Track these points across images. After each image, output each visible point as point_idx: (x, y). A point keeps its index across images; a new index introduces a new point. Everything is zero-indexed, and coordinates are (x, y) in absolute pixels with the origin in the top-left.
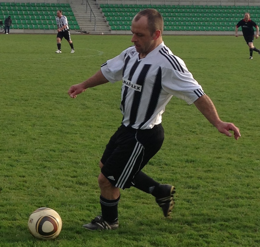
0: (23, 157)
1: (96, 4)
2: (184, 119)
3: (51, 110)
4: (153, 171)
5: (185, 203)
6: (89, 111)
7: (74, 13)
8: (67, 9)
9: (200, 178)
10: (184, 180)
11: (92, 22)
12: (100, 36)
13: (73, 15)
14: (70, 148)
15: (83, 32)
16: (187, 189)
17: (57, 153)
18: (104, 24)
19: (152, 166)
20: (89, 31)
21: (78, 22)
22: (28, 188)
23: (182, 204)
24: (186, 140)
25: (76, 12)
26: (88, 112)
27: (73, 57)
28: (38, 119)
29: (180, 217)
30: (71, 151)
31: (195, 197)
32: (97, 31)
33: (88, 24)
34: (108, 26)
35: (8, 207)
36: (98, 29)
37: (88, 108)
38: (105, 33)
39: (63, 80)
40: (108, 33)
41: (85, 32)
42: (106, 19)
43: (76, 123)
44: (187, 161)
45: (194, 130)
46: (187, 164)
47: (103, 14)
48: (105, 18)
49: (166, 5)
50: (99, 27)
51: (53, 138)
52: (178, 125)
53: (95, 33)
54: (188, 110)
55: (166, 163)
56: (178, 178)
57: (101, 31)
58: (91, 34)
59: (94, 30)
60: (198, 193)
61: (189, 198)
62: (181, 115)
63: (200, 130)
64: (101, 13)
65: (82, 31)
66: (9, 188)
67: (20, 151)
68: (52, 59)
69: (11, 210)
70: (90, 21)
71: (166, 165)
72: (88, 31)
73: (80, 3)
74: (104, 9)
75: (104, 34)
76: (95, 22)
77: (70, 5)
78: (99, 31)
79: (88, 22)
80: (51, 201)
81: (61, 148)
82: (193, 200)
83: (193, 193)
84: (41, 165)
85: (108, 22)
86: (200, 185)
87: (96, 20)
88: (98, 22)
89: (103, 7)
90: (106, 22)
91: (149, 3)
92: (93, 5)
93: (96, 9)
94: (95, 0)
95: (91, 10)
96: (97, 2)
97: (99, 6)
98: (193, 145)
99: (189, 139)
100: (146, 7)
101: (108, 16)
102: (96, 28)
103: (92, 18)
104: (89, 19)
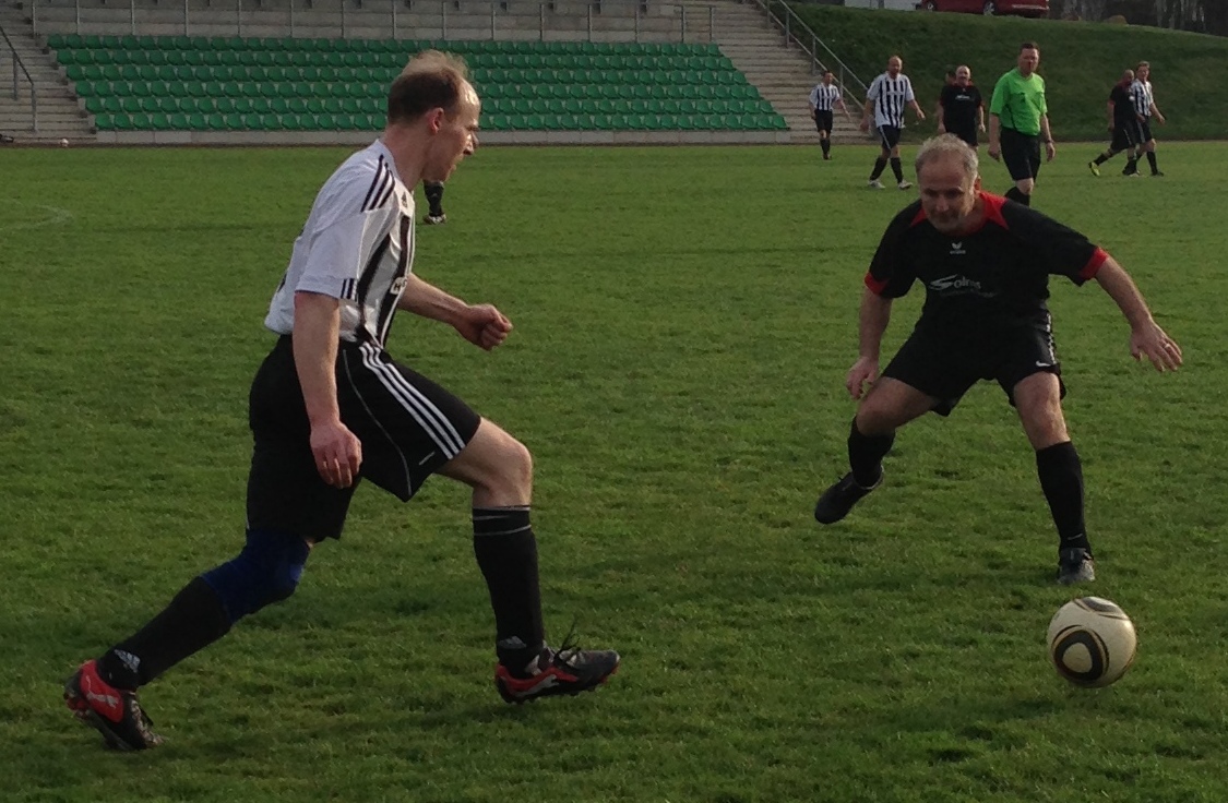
1: (31, 36)
5: (403, 763)
6: (26, 435)
9: (451, 668)
10: (392, 679)
11: (20, 101)
12: (56, 150)
16: (407, 709)
18: (68, 109)
19: (273, 633)
23: (390, 768)
24: (395, 529)
26: (22, 439)
31: (437, 740)
32: (43, 135)
33: (10, 108)
34: (82, 115)
36: (45, 126)
37: (18, 422)
38: (73, 142)
40: (86, 142)
42: (73, 91)
44: (402, 608)
46: (402, 619)
47: (63, 69)
48: (72, 86)
50: (52, 117)
53: (35, 141)
55: (326, 618)
56: (370, 670)
57: (57, 134)
58: (18, 145)
61: (416, 744)
64: (55, 67)
70: (15, 97)
71: (326, 624)
74: (63, 54)
75: (70, 146)
76: (34, 102)
78: (50, 134)
79: (7, 101)
82: (430, 751)
83: (429, 725)
85: (82, 102)
86: (452, 696)
87: (39, 92)
88: (46, 101)
89: (58, 44)
90: (74, 99)
91: (232, 31)
92: (22, 39)
93: (33, 54)
94: (29, 21)
95: (15, 56)
96: (36, 27)
97: (45, 39)
98: (421, 546)
99: (405, 527)
100: (220, 44)
101: (81, 78)
102: (36, 125)
103: (20, 83)
104: (10, 89)
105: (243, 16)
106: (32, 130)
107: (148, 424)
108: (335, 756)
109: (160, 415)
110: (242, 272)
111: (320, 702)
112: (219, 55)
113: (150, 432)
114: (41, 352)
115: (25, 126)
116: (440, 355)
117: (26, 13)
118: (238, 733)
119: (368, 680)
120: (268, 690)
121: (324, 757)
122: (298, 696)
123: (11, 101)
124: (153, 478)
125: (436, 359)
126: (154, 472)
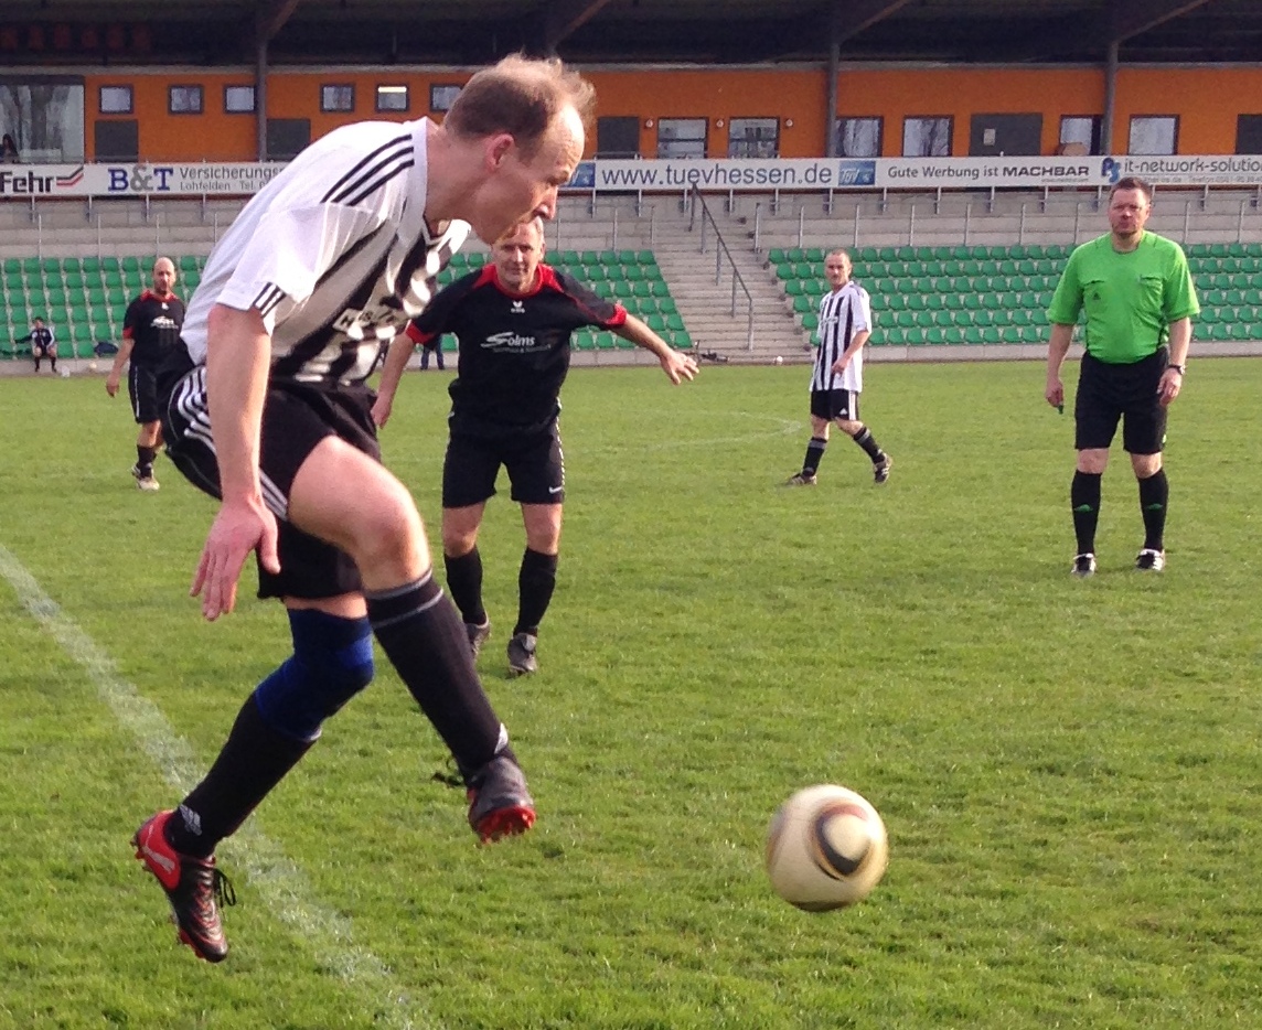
0: (606, 759)
1: (752, 250)
2: (1142, 634)
3: (660, 615)
4: (1067, 791)
5: (1196, 880)
6: (799, 615)
7: (670, 286)
8: (643, 269)
9: (1234, 809)
10: (1178, 816)
11: (737, 318)
12: (772, 368)
13: (666, 294)
14: (761, 727)
15: (704, 356)
16: (1196, 841)
17: (717, 743)
18: (784, 325)
19: (1060, 779)
20: (725, 352)
21: (684, 319)
22: (649, 846)
23: (1184, 884)
24: (1167, 699)
25: (677, 281)
26: (795, 620)
27: (692, 442)
28: (623, 644)
29: (1183, 919)
30: (767, 736)
31: (1226, 863)
32: (759, 352)
33: (726, 326)
34: (797, 332)
35: (600, 898)
36: (761, 344)
37: (789, 605)
38: (788, 359)
39: (677, 520)
40: (801, 359)
41: (713, 357)
42: (790, 307)
43: (760, 654)
44: (1181, 761)
45: (1188, 669)
46: (1183, 770)
47: (782, 284)
48: (790, 302)
49: (1023, 248)
50: (768, 335)
51: (693, 700)
52: (1127, 655)
53: (750, 360)
54: (1158, 604)
55: (1110, 766)
56: (1158, 809)
57: (770, 353)
58: (732, 364)
59: (747, 348)
60: (1236, 853)
61: (1206, 867)
62: (1133, 623)
63: (1210, 667)
64: (774, 282)
65: (701, 352)
66: (585, 847)
67: (590, 741)
68: (616, 449)
69: (609, 908)
70: (732, 314)
71: (1110, 773)
72: (721, 355)
73: (695, 247)
74: (783, 269)
75: (785, 363)
76: (751, 319)
77: (656, 255)
78: (764, 352)
79: (722, 318)
80: (739, 881)
81: (732, 730)
82: (1221, 873)
83: (1218, 853)
84: (672, 780)
85: (798, 318)
86: (1239, 831)
87: (755, 309)
88: (763, 317)
89: (780, 258)
90: (791, 315)
91: (956, 240)
92: (743, 254)
93: (754, 269)
94: (751, 235)
95: (736, 273)
96: (758, 241)
97: (766, 254)
98: (1194, 712)
99: (1177, 697)
100: (945, 254)
101: (798, 293)
102: (752, 342)
103: (737, 301)
104: (727, 306)
105: (972, 223)
106: (746, 348)
107: (914, 607)
108: (1131, 873)
109: (924, 601)
110: (983, 477)
111: (1111, 833)
112: (943, 266)
113: (916, 614)
114: (799, 546)
115: (741, 344)
116: (1196, 550)
117: (748, 227)
118: (1038, 853)
119: (1155, 816)
120: (1063, 821)
121: (1122, 873)
122: (1090, 827)
123: (728, 318)
124: (926, 653)
125: (1191, 554)
126: (923, 648)
